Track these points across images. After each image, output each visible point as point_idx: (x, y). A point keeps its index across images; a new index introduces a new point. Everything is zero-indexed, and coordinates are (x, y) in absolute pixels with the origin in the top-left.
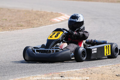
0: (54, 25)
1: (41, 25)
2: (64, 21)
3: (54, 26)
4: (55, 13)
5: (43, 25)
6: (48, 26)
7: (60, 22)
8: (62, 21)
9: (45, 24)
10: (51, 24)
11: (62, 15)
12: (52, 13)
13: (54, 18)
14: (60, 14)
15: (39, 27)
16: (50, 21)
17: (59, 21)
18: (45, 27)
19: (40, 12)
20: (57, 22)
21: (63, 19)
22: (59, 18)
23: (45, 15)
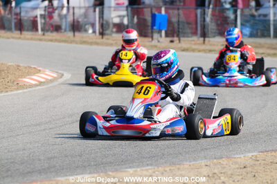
0: (25, 90)
2: (44, 82)
3: (24, 92)
4: (26, 68)
5: (2, 92)
7: (36, 85)
8: (41, 83)
9: (6, 89)
10: (18, 89)
11: (40, 70)
12: (18, 66)
13: (22, 76)
14: (35, 68)
16: (16, 83)
17: (34, 82)
20: (31, 86)
21: (42, 80)
22: (33, 77)
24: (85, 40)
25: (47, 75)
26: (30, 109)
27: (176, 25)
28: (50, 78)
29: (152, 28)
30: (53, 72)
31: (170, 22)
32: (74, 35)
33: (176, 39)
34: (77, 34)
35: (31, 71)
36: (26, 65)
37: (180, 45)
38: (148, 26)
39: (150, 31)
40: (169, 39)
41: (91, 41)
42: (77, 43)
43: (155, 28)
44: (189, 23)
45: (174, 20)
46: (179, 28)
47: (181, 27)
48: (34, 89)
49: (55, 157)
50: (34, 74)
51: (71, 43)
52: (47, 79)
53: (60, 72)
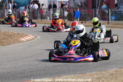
0: (21, 43)
1: (10, 44)
5: (12, 44)
6: (16, 44)
7: (26, 41)
8: (28, 40)
9: (14, 43)
10: (18, 43)
11: (27, 35)
12: (19, 33)
13: (20, 37)
15: (8, 45)
16: (17, 40)
17: (25, 40)
18: (13, 45)
19: (8, 32)
20: (24, 42)
21: (28, 39)
22: (25, 38)
23: (12, 35)
24: (46, 22)
25: (30, 37)
26: (23, 51)
27: (84, 16)
28: (31, 38)
29: (74, 17)
30: (33, 36)
31: (81, 15)
32: (42, 20)
33: (84, 21)
34: (43, 20)
35: (24, 35)
36: (21, 33)
37: (85, 24)
38: (72, 16)
39: (73, 18)
40: (81, 22)
41: (48, 23)
42: (43, 24)
43: (75, 17)
44: (89, 15)
45: (83, 14)
46: (85, 17)
47: (86, 16)
48: (25, 43)
49: (33, 71)
50: (25, 37)
51: (40, 24)
52: (30, 39)
53: (36, 36)
